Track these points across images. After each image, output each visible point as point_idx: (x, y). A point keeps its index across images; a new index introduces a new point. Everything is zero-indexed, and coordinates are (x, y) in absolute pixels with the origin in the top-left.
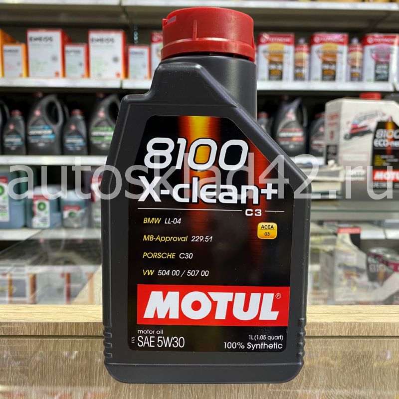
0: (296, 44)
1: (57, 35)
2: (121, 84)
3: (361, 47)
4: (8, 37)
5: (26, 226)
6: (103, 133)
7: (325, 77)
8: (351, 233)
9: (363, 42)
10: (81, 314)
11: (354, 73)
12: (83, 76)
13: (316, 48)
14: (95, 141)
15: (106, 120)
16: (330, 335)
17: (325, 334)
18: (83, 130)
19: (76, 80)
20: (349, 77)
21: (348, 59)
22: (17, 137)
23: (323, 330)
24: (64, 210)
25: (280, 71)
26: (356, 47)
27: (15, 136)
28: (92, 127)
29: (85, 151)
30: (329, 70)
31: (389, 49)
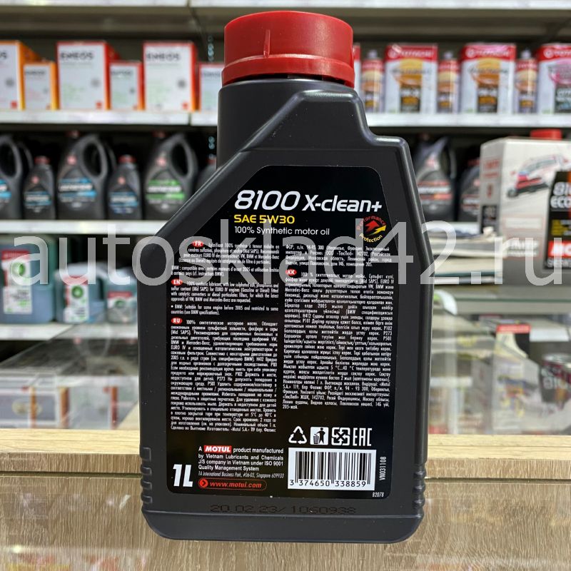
0: (440, 60)
1: (98, 50)
2: (190, 118)
3: (534, 63)
4: (31, 53)
5: (55, 320)
6: (163, 189)
7: (482, 107)
8: (517, 332)
9: (538, 56)
10: (122, 443)
11: (525, 101)
12: (135, 108)
13: (469, 65)
14: (152, 200)
15: (168, 170)
16: (474, 477)
17: (467, 475)
18: (136, 185)
19: (126, 114)
20: (517, 107)
21: (515, 81)
22: (43, 194)
23: (463, 469)
24: (109, 297)
25: (417, 98)
26: (528, 63)
27: (41, 192)
28: (148, 181)
29: (139, 214)
30: (489, 96)
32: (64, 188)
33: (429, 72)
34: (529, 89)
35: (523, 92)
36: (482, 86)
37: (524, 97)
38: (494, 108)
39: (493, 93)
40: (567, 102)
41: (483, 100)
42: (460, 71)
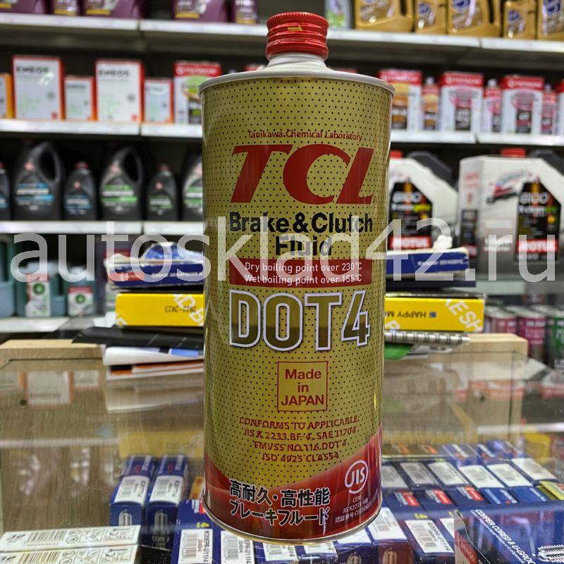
1: (54, 66)
2: (140, 129)
3: (437, 89)
9: (440, 82)
11: (428, 121)
12: (89, 119)
14: (107, 203)
18: (90, 190)
19: (80, 124)
21: (422, 104)
24: (69, 292)
26: (431, 88)
28: (104, 186)
29: (93, 215)
30: (399, 116)
31: (470, 92)
32: (21, 191)
35: (427, 113)
37: (428, 117)
39: (404, 113)
40: (464, 122)
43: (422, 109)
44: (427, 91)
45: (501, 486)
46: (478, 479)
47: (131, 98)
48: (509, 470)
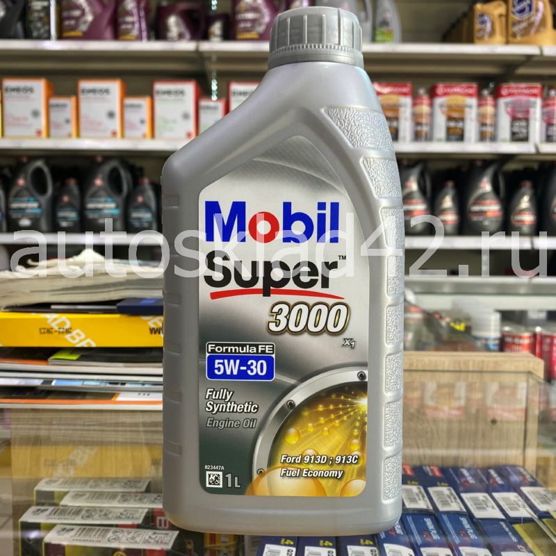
0: (414, 95)
3: (493, 100)
7: (450, 137)
11: (485, 132)
13: (438, 101)
20: (478, 137)
21: (478, 115)
22: (71, 211)
25: (395, 128)
26: (487, 99)
27: (69, 209)
30: (456, 128)
31: (529, 102)
32: (91, 206)
33: (405, 106)
34: (488, 121)
35: (483, 125)
36: (450, 119)
37: (484, 129)
38: (461, 137)
39: (460, 125)
40: (521, 133)
41: (451, 131)
42: (431, 105)
43: (478, 121)
44: (483, 102)
45: (502, 517)
46: (478, 508)
47: (186, 116)
48: (516, 499)
